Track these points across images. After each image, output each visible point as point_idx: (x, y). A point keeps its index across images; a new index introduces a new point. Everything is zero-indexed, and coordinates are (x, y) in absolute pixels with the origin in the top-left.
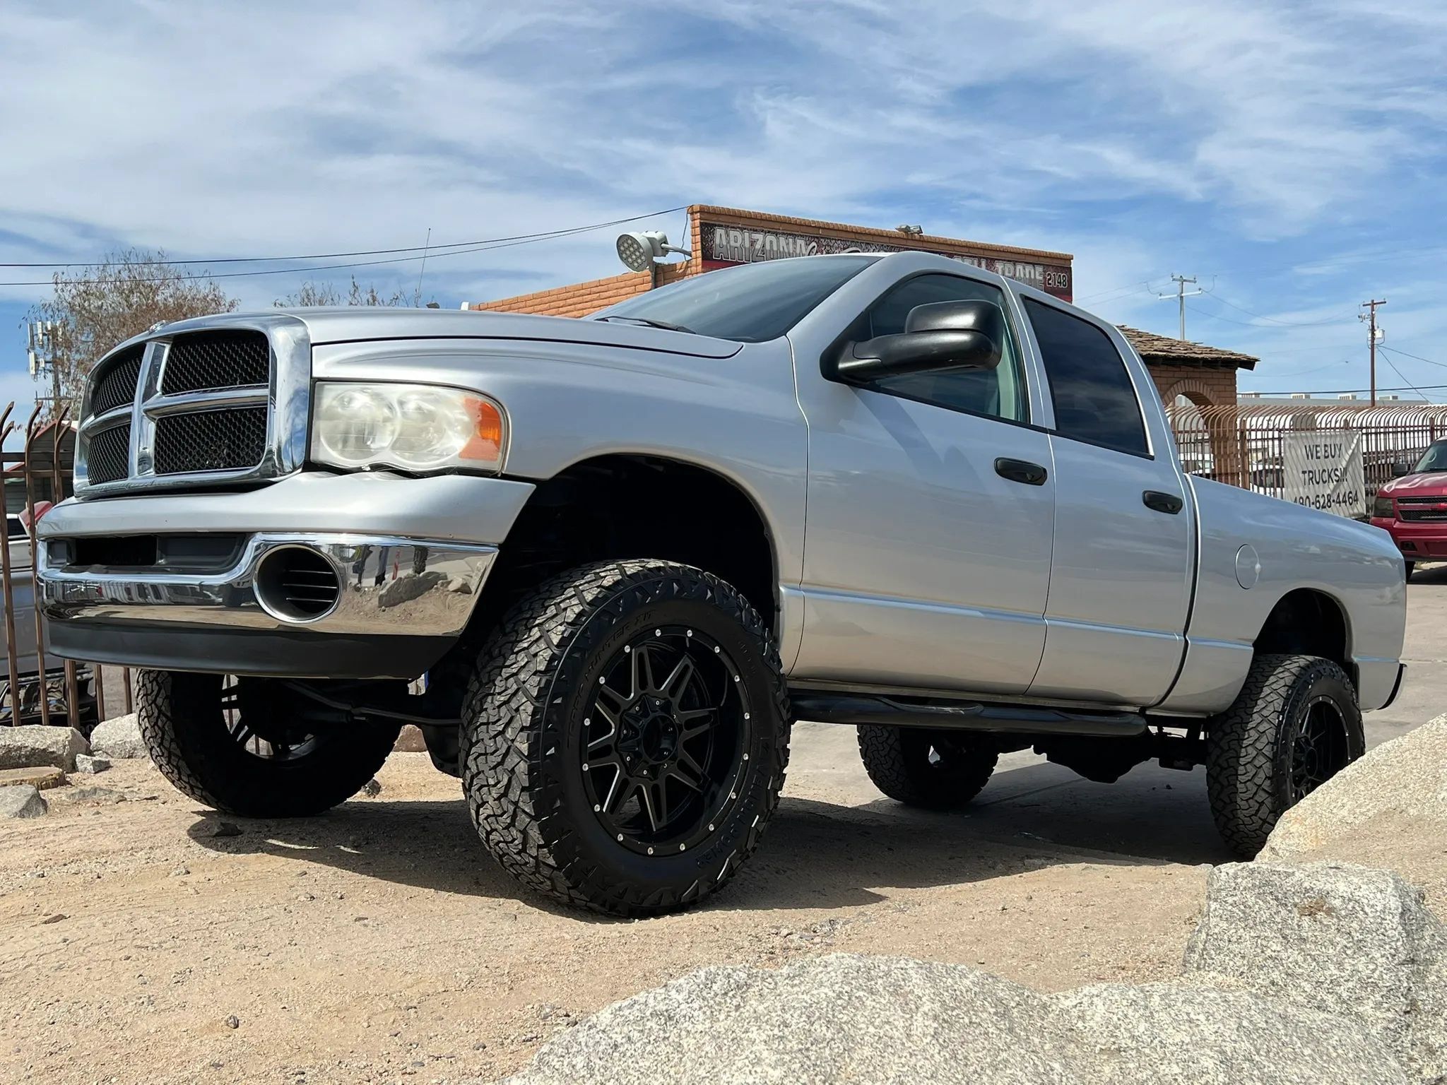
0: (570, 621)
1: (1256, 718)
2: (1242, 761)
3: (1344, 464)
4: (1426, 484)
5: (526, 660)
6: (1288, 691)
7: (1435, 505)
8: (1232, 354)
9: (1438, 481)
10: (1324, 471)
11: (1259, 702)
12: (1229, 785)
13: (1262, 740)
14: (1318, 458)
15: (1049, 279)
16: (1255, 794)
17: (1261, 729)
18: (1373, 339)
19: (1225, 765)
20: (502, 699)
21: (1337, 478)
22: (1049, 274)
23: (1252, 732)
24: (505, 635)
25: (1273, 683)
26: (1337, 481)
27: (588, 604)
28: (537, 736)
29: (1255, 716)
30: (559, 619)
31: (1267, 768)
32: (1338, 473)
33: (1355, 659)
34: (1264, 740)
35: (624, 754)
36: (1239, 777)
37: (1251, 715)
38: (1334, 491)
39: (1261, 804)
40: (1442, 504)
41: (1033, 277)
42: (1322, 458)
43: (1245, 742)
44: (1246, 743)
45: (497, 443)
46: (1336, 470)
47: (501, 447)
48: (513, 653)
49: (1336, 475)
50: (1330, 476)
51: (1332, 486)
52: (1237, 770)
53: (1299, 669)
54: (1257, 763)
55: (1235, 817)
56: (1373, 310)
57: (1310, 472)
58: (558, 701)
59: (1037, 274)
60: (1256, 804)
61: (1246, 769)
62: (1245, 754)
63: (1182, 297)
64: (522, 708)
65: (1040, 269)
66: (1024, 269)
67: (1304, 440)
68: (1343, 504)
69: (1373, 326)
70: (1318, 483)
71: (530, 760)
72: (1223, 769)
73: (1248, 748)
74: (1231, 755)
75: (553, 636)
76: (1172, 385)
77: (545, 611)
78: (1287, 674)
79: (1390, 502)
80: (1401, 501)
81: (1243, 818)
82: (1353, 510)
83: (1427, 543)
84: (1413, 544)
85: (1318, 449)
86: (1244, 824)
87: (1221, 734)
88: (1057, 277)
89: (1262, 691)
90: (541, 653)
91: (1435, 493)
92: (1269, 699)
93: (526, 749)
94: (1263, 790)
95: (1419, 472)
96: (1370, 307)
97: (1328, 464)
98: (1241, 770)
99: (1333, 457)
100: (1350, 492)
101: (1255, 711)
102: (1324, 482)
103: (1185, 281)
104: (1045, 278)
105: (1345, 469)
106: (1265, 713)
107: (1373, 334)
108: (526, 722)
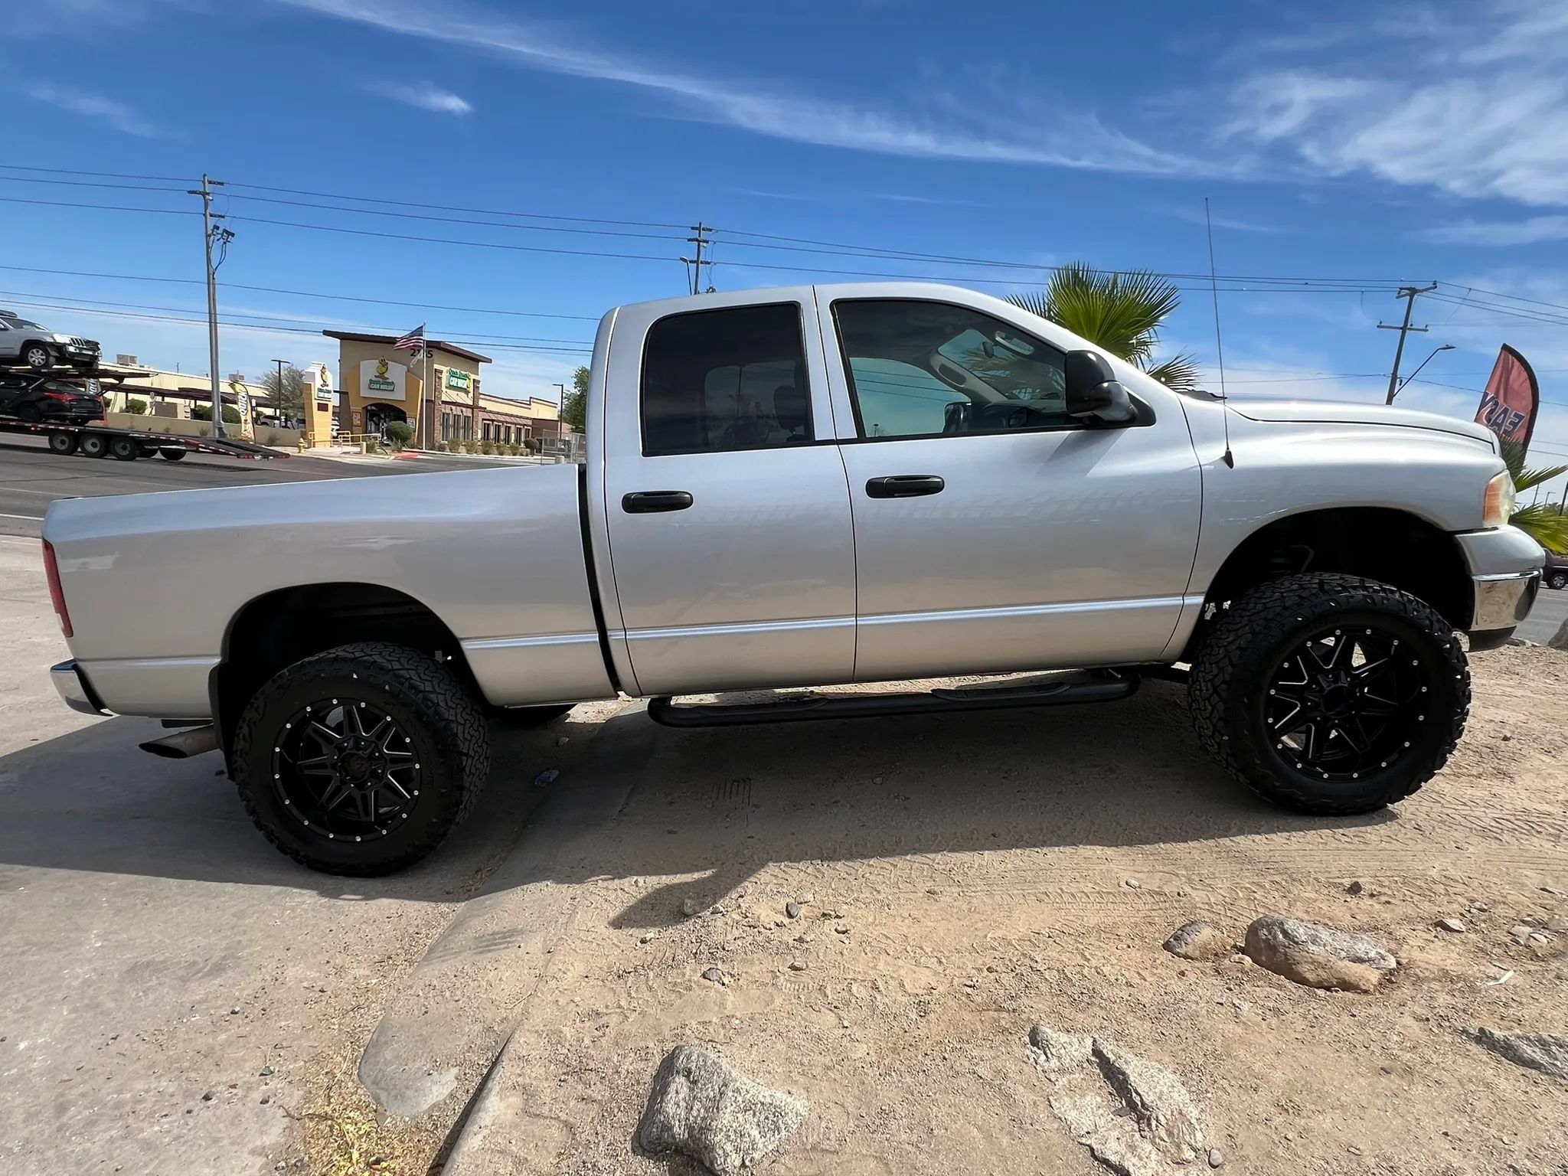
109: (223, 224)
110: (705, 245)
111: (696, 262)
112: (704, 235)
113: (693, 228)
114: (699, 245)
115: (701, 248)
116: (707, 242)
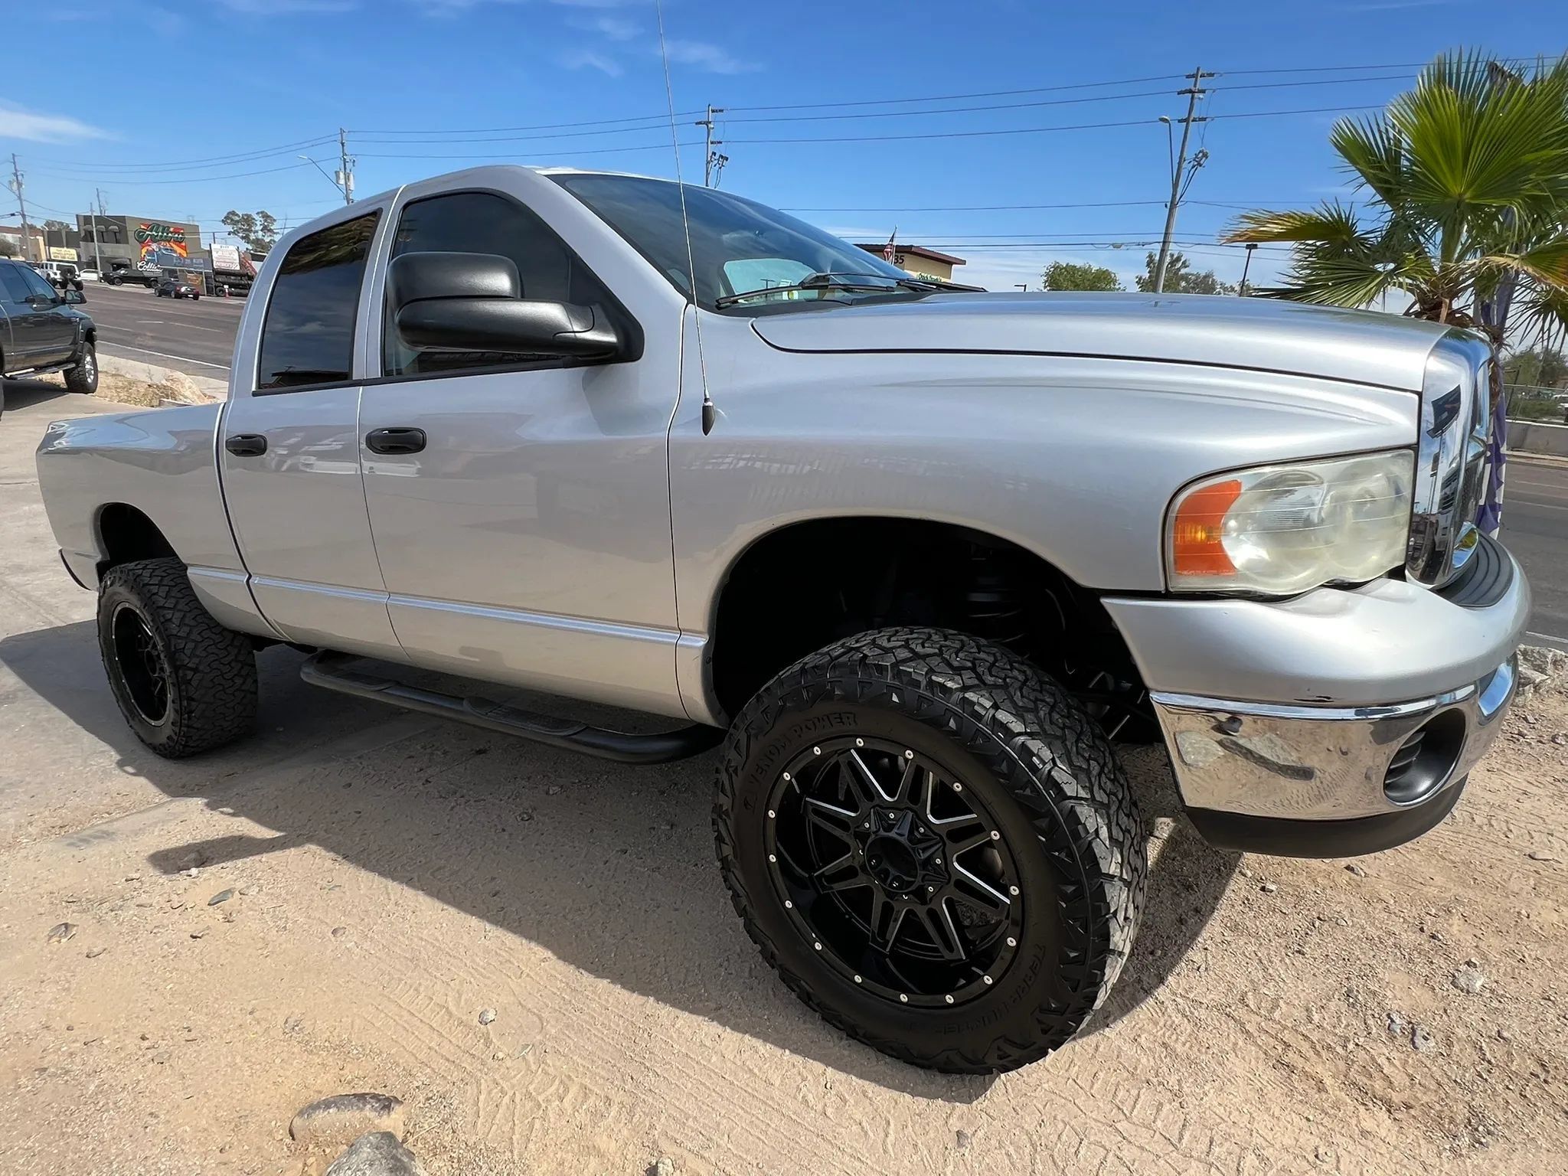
109: (720, 150)
110: (1201, 96)
111: (1186, 120)
112: (1201, 83)
113: (1188, 77)
114: (1192, 98)
115: (1195, 101)
116: (1203, 91)
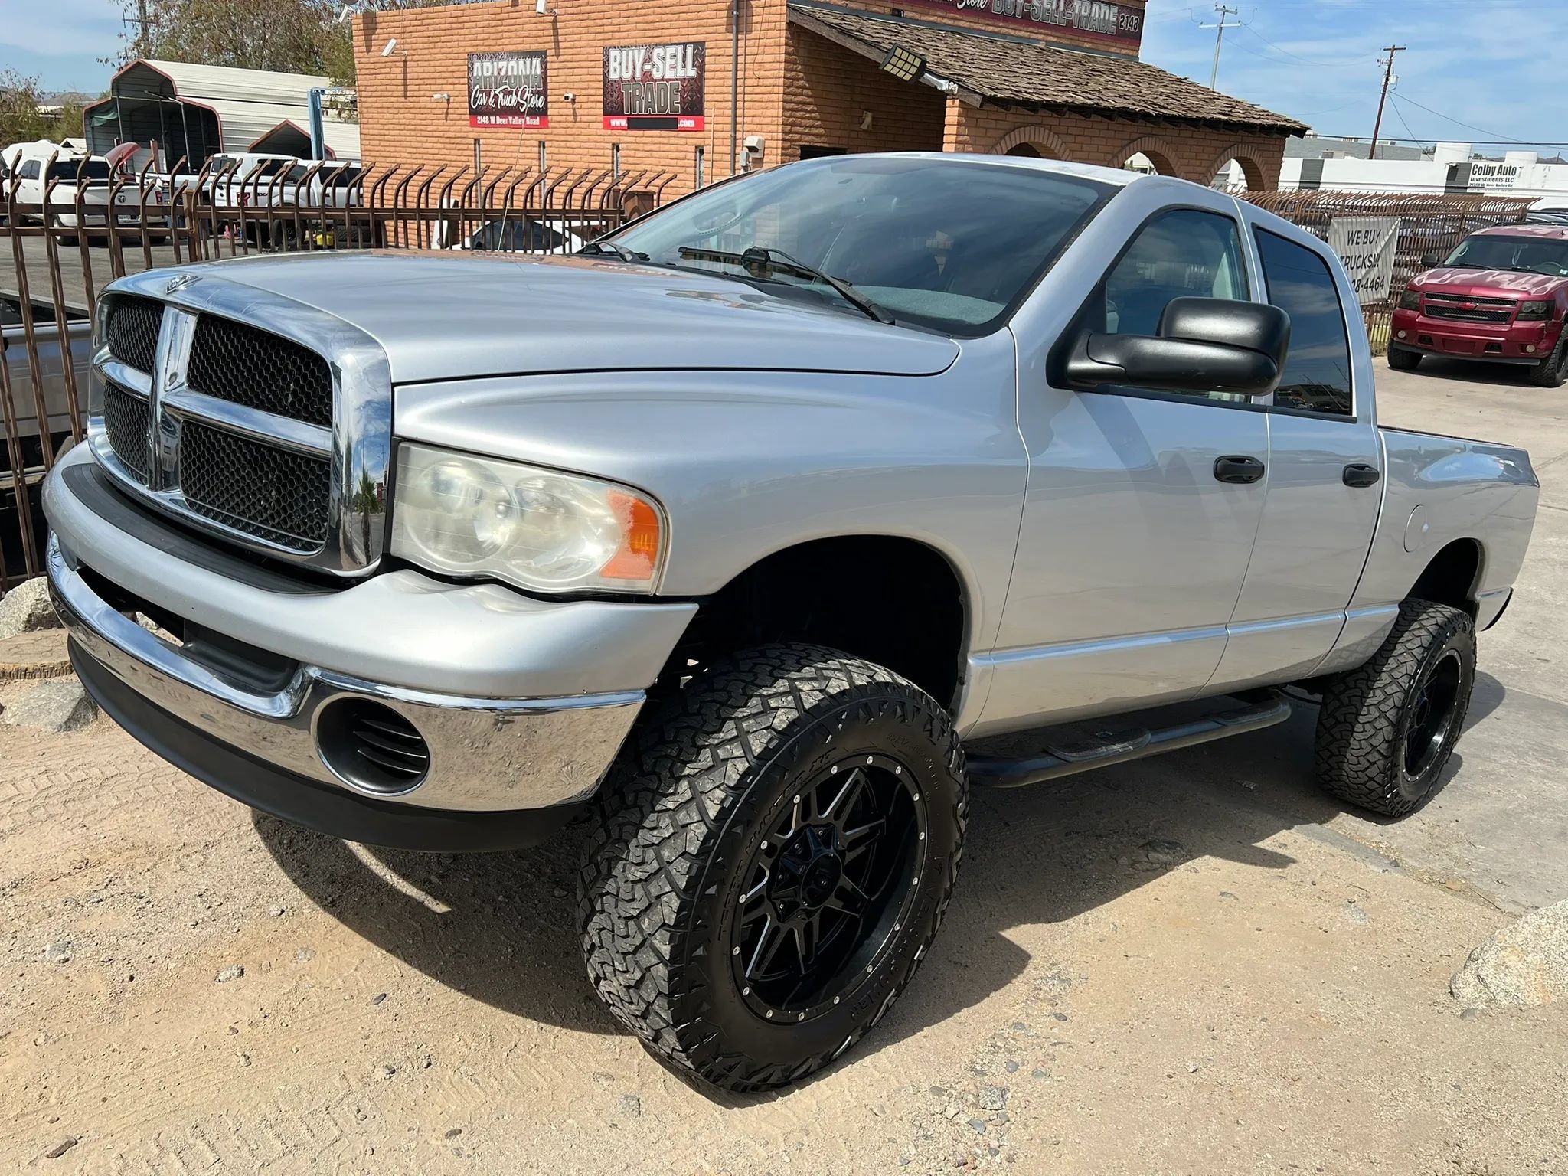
0: (732, 785)
1: (1385, 678)
2: (1361, 719)
3: (1379, 249)
4: (1457, 282)
5: (672, 830)
6: (1423, 653)
7: (1461, 304)
8: (1287, 120)
9: (1469, 279)
10: (1360, 256)
11: (1391, 660)
12: (1342, 739)
13: (1387, 703)
14: (1358, 243)
15: (1122, 21)
16: (1368, 753)
17: (1389, 690)
18: (1386, 84)
19: (1341, 719)
20: (639, 874)
21: (1370, 264)
22: (1123, 16)
23: (1378, 692)
24: (642, 774)
25: (1408, 641)
26: (1369, 267)
27: (755, 757)
28: (683, 936)
29: (1384, 675)
30: (716, 776)
31: (1387, 732)
32: (1372, 259)
33: (1478, 598)
34: (1390, 703)
35: (777, 902)
36: (1355, 734)
37: (1380, 673)
38: (1363, 277)
39: (1372, 764)
40: (1468, 304)
41: (1107, 18)
42: (1361, 243)
43: (1368, 700)
44: (1369, 702)
45: (652, 558)
46: (1371, 255)
47: (657, 562)
48: (653, 811)
49: (1370, 261)
50: (1364, 262)
51: (1364, 271)
52: (1353, 727)
53: (1438, 627)
54: (1377, 725)
55: (1340, 769)
56: (1392, 55)
57: (1348, 257)
58: (712, 891)
59: (1112, 15)
60: (1367, 762)
61: (1364, 728)
62: (1366, 713)
63: (1221, 28)
64: (665, 898)
65: (1115, 10)
66: (1100, 8)
67: (1349, 226)
68: (1369, 290)
69: (1389, 71)
70: (1352, 268)
71: (672, 964)
72: (1338, 722)
73: (1371, 708)
74: (1350, 711)
75: (708, 804)
76: (1227, 149)
77: (698, 754)
78: (1423, 632)
79: (1418, 295)
80: (1428, 296)
81: (1347, 769)
82: (1377, 294)
83: (1444, 339)
84: (1431, 339)
85: (1360, 235)
86: (1347, 775)
87: (1342, 687)
88: (1130, 19)
89: (1394, 649)
90: (692, 827)
91: (1463, 292)
92: (1402, 659)
93: (668, 952)
94: (1379, 752)
95: (1450, 266)
96: (1390, 52)
97: (1364, 250)
98: (1359, 727)
99: (1371, 243)
100: (1379, 278)
101: (1384, 669)
102: (1358, 268)
103: (1227, 11)
104: (1118, 19)
105: (1379, 255)
106: (1396, 674)
107: (1387, 79)
108: (670, 918)
